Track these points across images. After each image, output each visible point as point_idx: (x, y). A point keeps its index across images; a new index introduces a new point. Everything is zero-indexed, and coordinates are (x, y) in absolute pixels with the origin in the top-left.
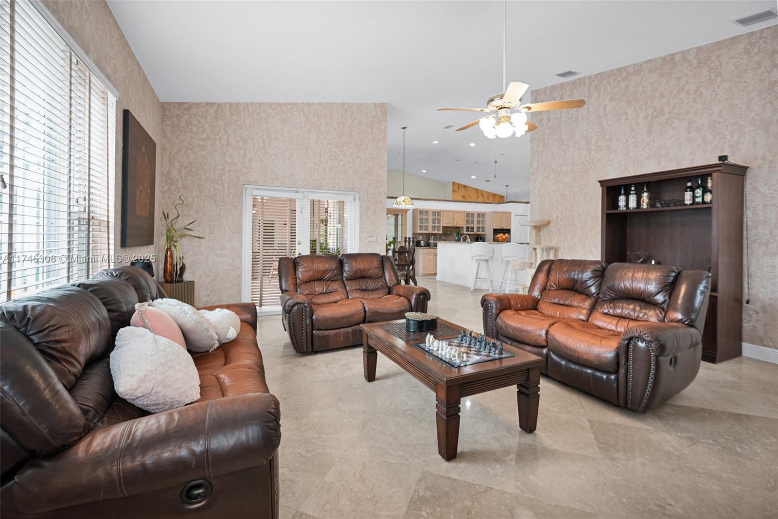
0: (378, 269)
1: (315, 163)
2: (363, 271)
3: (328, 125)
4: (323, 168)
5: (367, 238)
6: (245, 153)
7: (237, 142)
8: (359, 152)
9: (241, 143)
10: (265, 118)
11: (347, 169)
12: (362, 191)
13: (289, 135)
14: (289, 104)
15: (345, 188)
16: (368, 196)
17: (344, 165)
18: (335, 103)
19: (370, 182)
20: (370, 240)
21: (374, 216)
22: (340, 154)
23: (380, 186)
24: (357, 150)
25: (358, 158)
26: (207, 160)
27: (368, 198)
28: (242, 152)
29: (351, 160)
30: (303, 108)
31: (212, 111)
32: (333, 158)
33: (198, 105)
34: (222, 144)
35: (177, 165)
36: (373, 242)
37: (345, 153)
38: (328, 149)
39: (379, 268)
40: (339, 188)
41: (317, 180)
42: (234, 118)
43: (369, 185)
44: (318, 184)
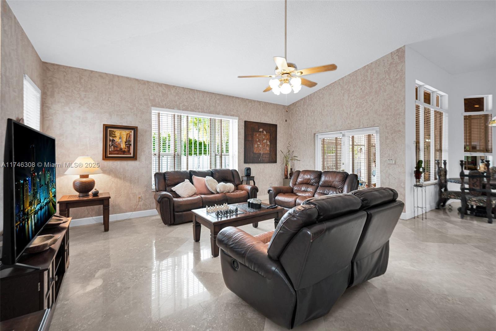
0: (339, 183)
1: (347, 113)
2: (329, 182)
3: (355, 86)
4: (352, 115)
5: (386, 161)
6: (314, 118)
7: (311, 113)
8: (378, 96)
9: (313, 113)
10: (322, 97)
11: (368, 112)
12: (381, 125)
13: (333, 101)
14: (332, 84)
15: (367, 125)
16: (386, 128)
17: (366, 110)
18: (359, 70)
19: (389, 117)
20: (389, 163)
21: (393, 143)
22: (363, 103)
23: (398, 118)
24: (376, 95)
25: (377, 101)
26: (301, 125)
27: (387, 130)
28: (313, 118)
29: (372, 104)
30: (339, 82)
31: (302, 102)
32: (358, 107)
33: (298, 101)
34: (306, 116)
35: (293, 130)
36: (392, 164)
37: (367, 101)
38: (355, 102)
39: (340, 181)
40: (363, 126)
41: (348, 124)
42: (310, 102)
43: (387, 119)
44: (349, 126)
